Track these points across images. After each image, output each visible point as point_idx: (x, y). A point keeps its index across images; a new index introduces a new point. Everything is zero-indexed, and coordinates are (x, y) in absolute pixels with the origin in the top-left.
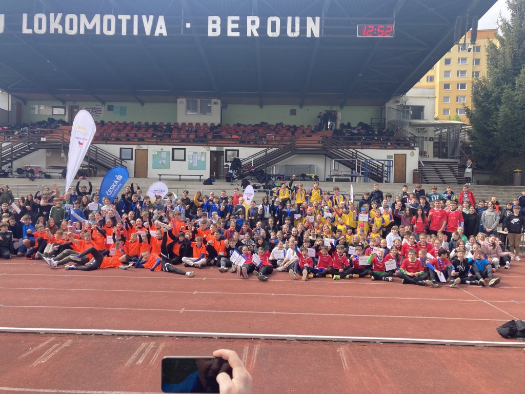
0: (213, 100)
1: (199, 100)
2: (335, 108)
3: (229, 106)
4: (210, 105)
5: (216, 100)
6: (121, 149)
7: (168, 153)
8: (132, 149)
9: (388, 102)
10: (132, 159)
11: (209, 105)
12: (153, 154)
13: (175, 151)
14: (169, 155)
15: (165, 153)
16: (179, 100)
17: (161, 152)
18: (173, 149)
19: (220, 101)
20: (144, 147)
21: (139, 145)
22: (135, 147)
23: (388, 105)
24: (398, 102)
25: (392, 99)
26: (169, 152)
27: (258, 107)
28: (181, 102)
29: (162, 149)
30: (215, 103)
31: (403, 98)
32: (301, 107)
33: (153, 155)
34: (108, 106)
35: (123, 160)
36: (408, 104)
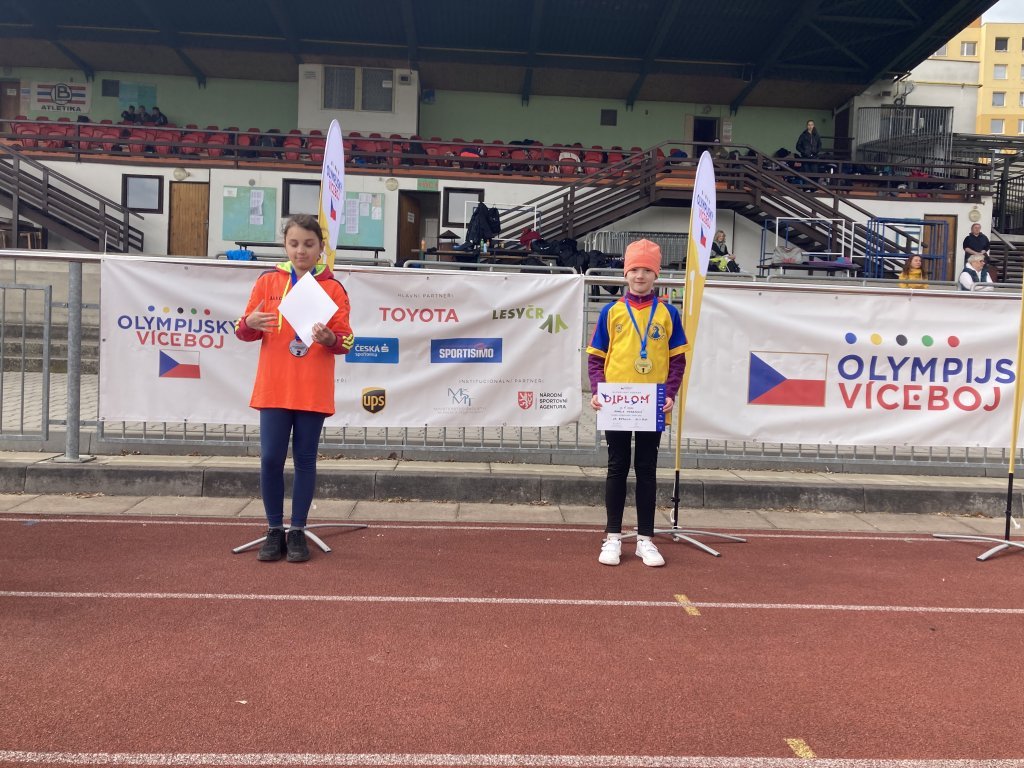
0: (398, 72)
1: (358, 72)
2: (715, 112)
3: (440, 95)
4: (389, 86)
5: (405, 72)
6: (125, 177)
7: (270, 193)
8: (161, 179)
9: (859, 93)
10: (160, 210)
11: (386, 85)
12: (226, 194)
13: (293, 187)
14: (275, 198)
15: (262, 192)
16: (303, 69)
17: (250, 189)
18: (287, 183)
19: (415, 74)
20: (198, 175)
21: (182, 166)
22: (169, 174)
23: (858, 102)
24: (887, 94)
25: (871, 87)
26: (275, 190)
27: (514, 101)
28: (311, 75)
29: (252, 182)
30: (404, 79)
31: (898, 88)
32: (630, 103)
33: (225, 198)
34: (105, 83)
35: (135, 211)
36: (911, 100)
